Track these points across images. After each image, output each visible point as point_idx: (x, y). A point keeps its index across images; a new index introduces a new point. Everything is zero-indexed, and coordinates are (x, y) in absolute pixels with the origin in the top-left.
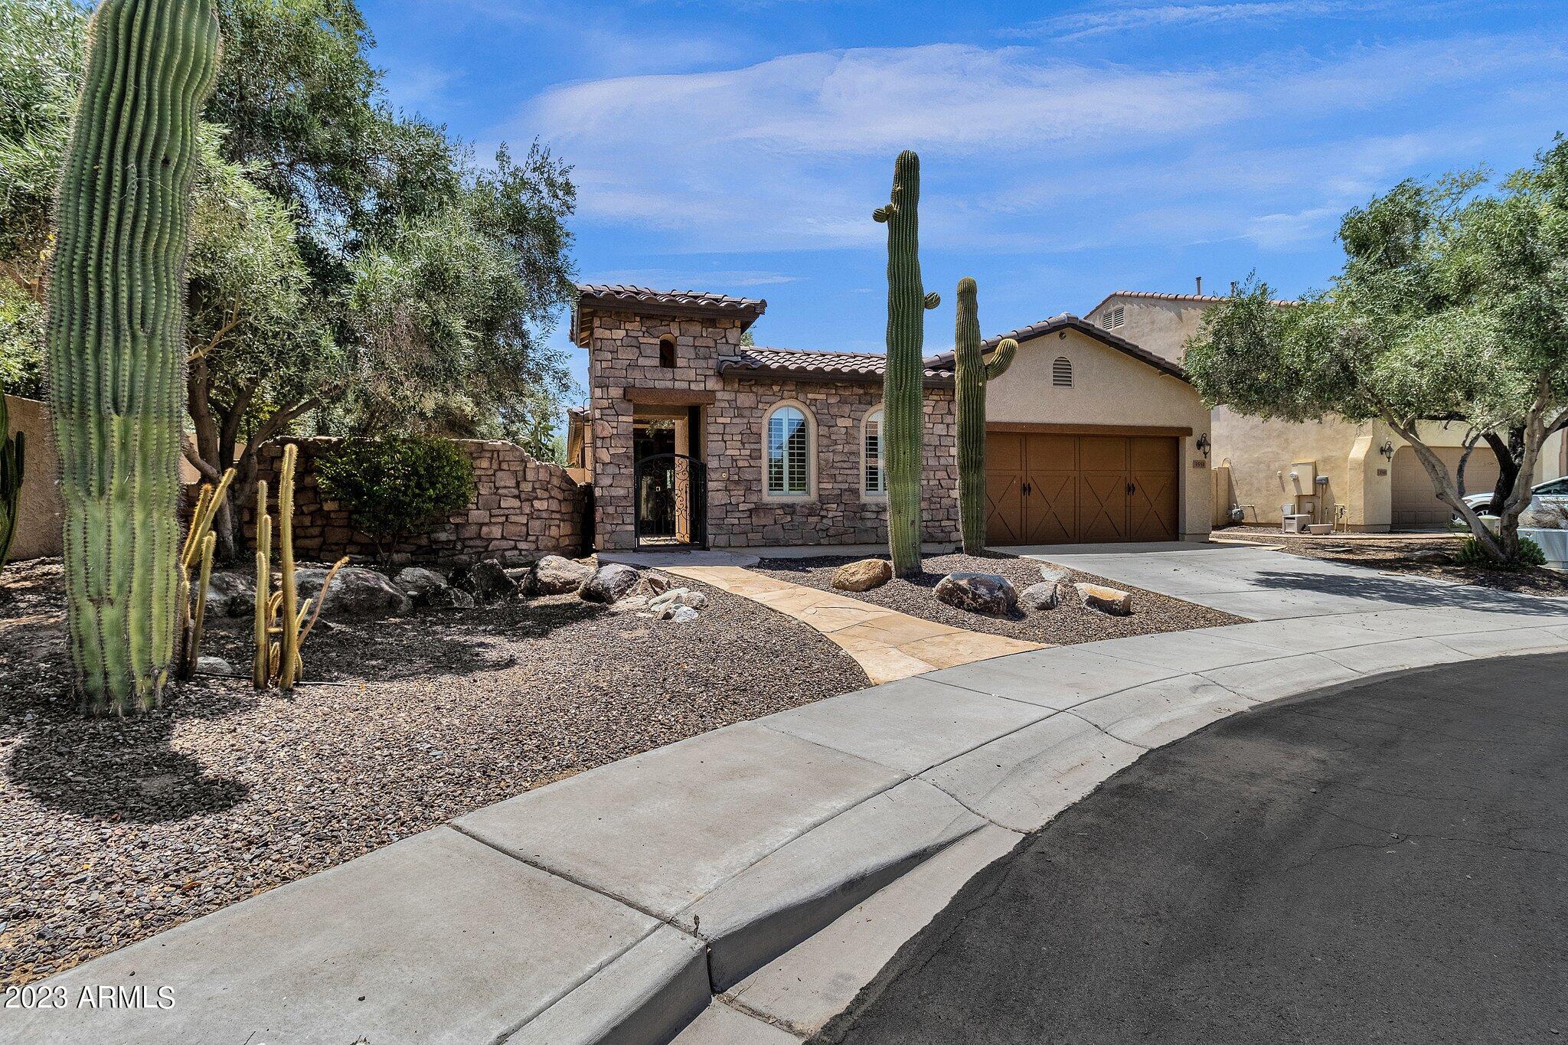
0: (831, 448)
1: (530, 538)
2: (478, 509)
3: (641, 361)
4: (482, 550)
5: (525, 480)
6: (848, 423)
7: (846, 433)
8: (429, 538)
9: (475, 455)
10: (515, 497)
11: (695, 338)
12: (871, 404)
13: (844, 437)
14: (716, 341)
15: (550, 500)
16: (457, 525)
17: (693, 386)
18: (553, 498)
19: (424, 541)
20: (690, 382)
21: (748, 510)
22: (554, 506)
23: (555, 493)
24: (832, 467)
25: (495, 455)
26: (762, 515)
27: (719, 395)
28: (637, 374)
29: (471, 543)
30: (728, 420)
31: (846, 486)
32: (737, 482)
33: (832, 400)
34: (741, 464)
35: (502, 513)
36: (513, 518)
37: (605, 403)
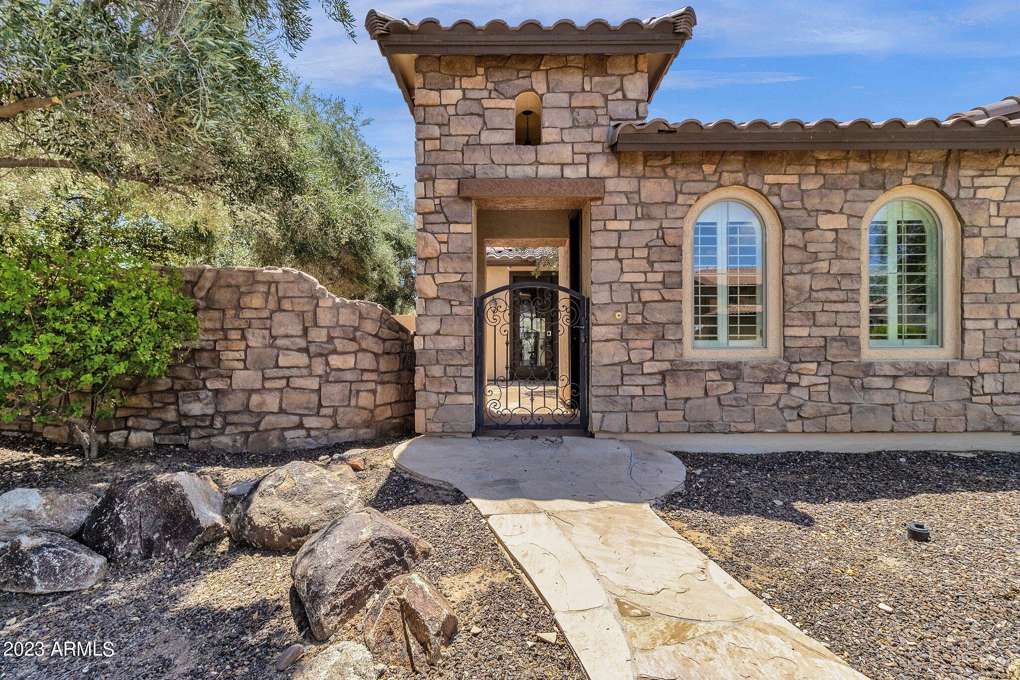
0: (807, 268)
1: (324, 411)
2: (246, 368)
3: (487, 137)
4: (250, 429)
5: (316, 325)
6: (840, 222)
7: (836, 240)
8: (178, 410)
9: (243, 289)
10: (300, 350)
11: (571, 94)
12: (883, 188)
13: (832, 247)
14: (606, 97)
15: (360, 355)
16: (216, 392)
17: (569, 172)
18: (364, 350)
19: (170, 415)
20: (563, 165)
21: (660, 373)
22: (367, 361)
23: (370, 343)
24: (809, 299)
25: (273, 289)
26: (683, 381)
27: (611, 185)
28: (479, 157)
29: (235, 419)
30: (625, 225)
31: (835, 332)
32: (642, 327)
33: (810, 184)
34: (646, 296)
35: (281, 373)
36: (297, 382)
37: (430, 205)
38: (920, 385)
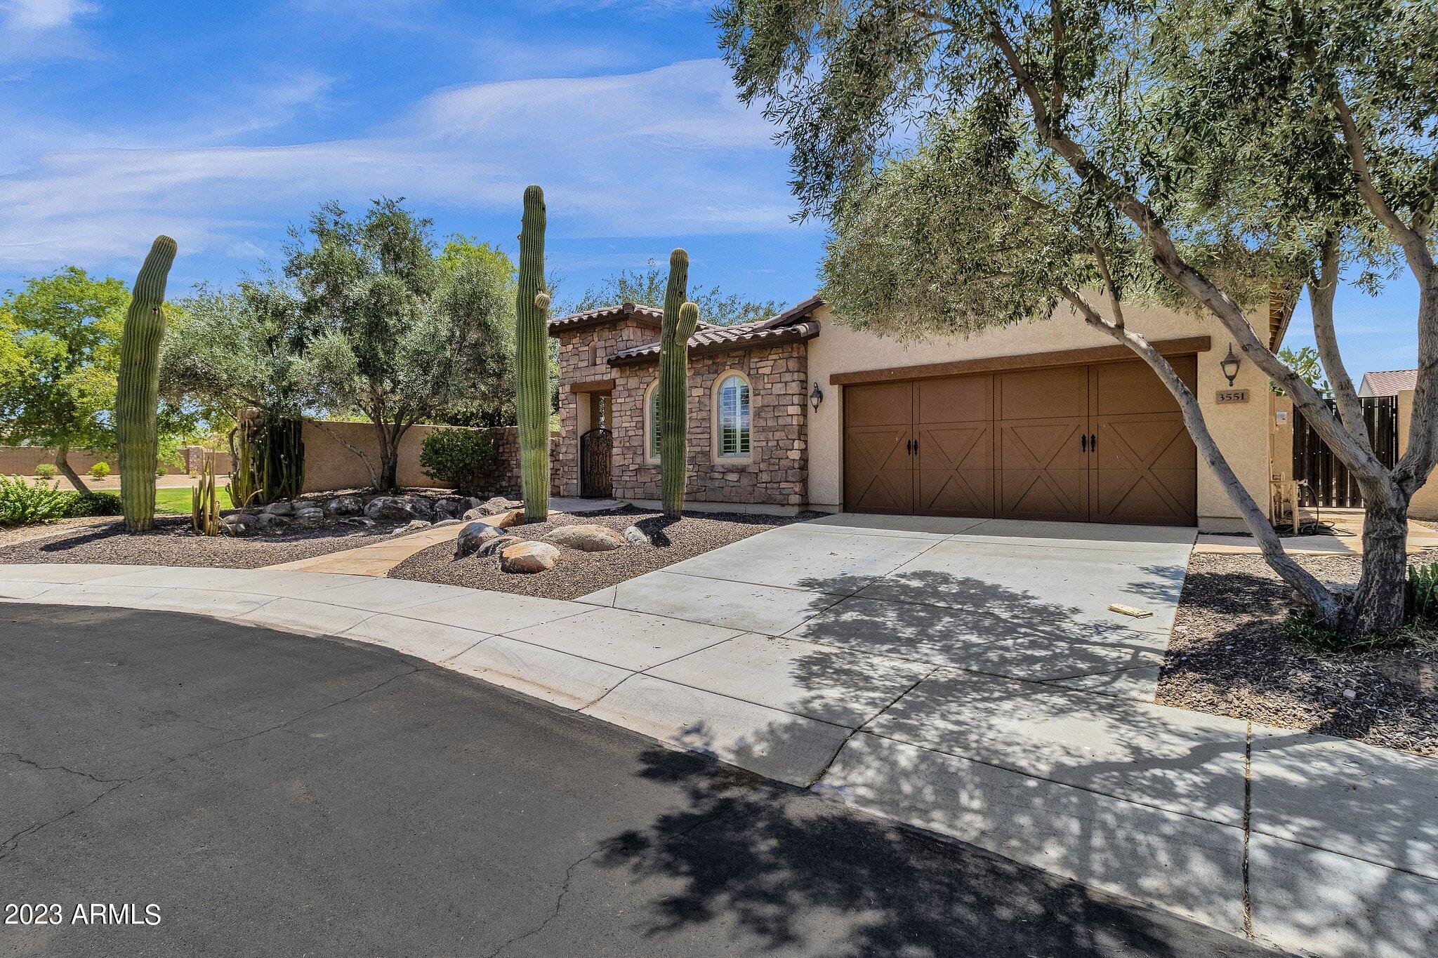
0: (689, 416)
3: (580, 364)
6: (699, 392)
7: (699, 402)
11: (605, 340)
13: (698, 405)
17: (605, 377)
20: (604, 374)
21: (635, 470)
24: (689, 433)
28: (578, 374)
30: (622, 400)
31: (699, 449)
32: (629, 448)
33: (689, 374)
34: (630, 433)
38: (733, 477)
